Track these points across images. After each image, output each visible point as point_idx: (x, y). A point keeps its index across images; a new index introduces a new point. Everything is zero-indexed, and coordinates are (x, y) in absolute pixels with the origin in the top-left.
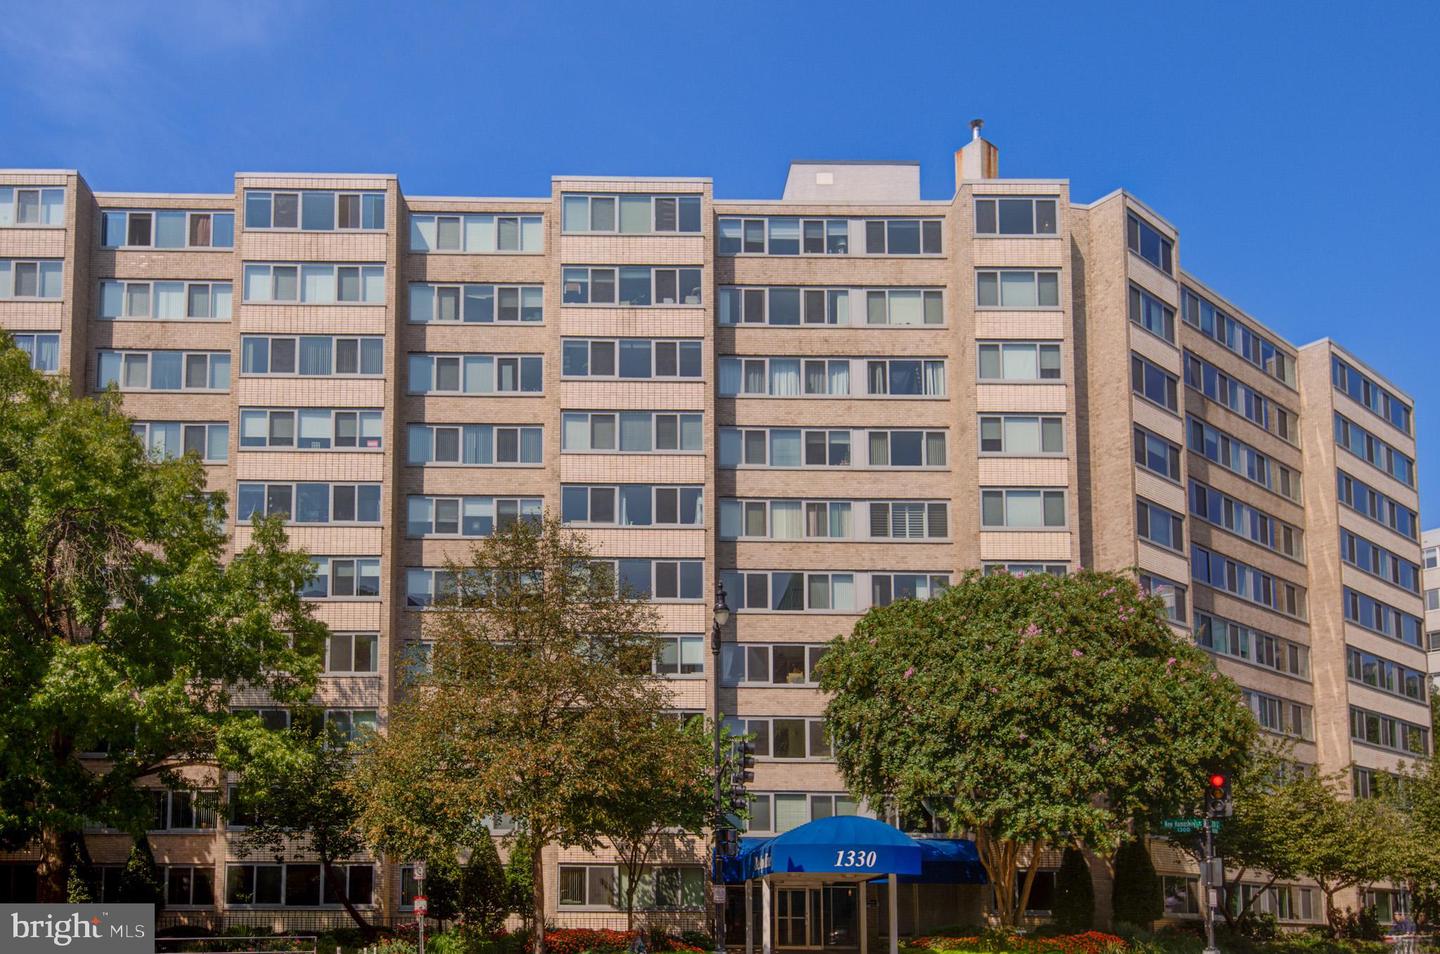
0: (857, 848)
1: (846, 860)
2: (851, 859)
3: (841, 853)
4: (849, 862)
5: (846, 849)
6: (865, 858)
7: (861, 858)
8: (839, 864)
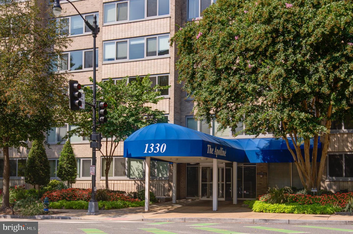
0: (155, 142)
1: (149, 149)
2: (152, 148)
3: (147, 145)
4: (151, 150)
5: (149, 142)
6: (160, 148)
7: (157, 148)
8: (146, 152)
